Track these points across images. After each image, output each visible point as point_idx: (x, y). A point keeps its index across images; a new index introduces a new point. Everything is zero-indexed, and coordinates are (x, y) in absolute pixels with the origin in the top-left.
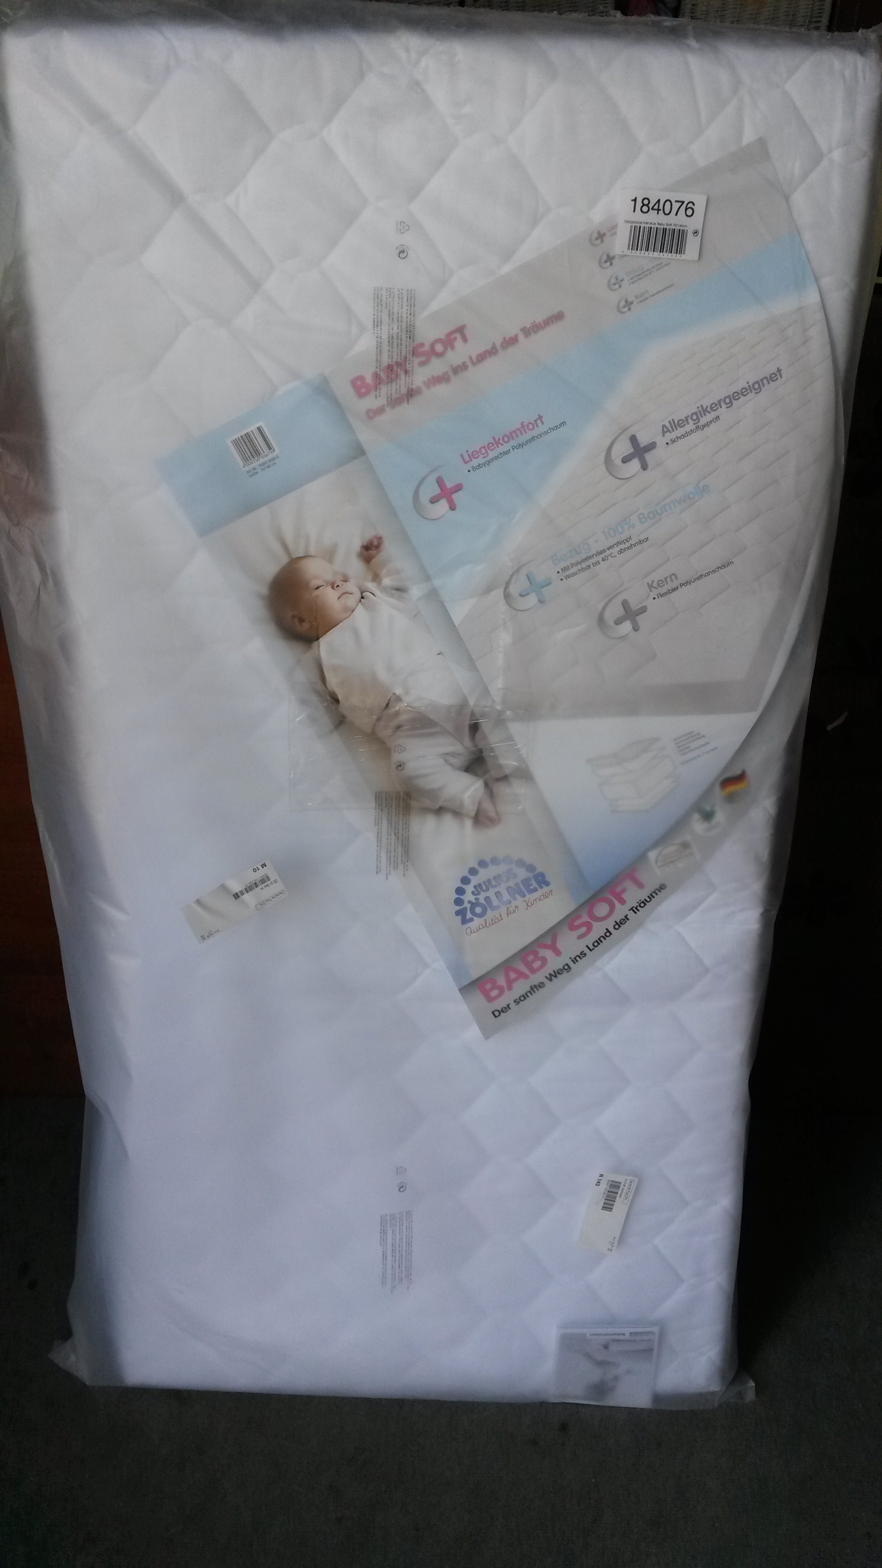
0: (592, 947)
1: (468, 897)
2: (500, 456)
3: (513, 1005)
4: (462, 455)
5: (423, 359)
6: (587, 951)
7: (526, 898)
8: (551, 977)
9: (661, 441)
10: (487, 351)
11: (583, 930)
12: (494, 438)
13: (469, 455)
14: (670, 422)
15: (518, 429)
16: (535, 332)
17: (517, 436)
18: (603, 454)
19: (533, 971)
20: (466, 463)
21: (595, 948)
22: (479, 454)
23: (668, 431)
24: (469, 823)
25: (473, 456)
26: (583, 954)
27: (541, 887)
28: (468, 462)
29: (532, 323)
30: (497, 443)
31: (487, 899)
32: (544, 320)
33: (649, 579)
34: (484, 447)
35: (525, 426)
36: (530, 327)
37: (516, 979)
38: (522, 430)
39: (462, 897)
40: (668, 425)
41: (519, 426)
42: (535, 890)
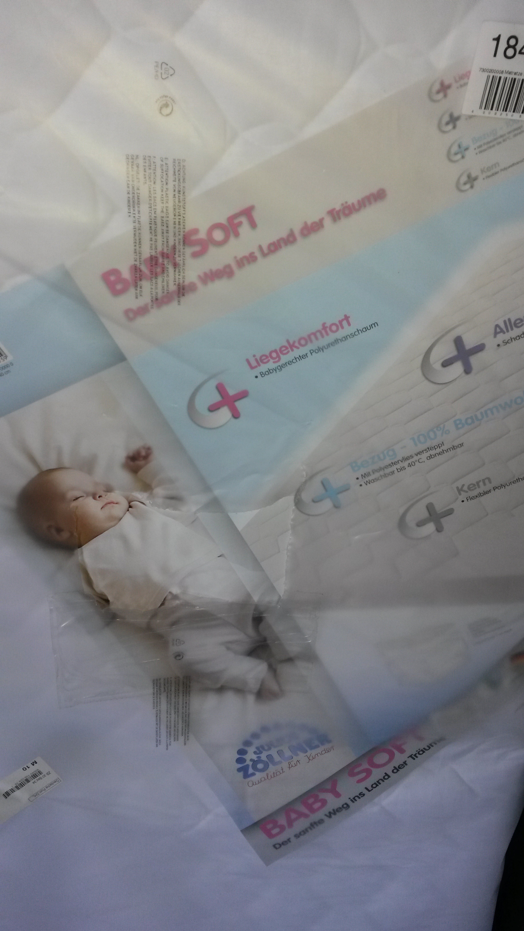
0: (370, 788)
1: (250, 756)
2: (294, 361)
3: (293, 839)
4: (248, 361)
5: (197, 248)
6: (365, 792)
7: (308, 754)
8: (330, 815)
9: (490, 342)
10: (282, 239)
11: (364, 775)
12: (288, 341)
13: (256, 360)
14: (505, 322)
15: (319, 331)
16: (347, 215)
17: (317, 339)
18: (421, 358)
19: (313, 811)
20: (252, 368)
21: (374, 789)
22: (269, 358)
23: (502, 331)
24: (251, 699)
25: (262, 360)
26: (362, 795)
27: (322, 744)
28: (256, 367)
29: (342, 205)
30: (292, 346)
31: (269, 757)
32: (359, 201)
33: (459, 484)
34: (275, 351)
35: (327, 327)
36: (340, 210)
37: (296, 819)
38: (323, 332)
39: (244, 757)
40: (502, 326)
41: (320, 327)
42: (317, 747)
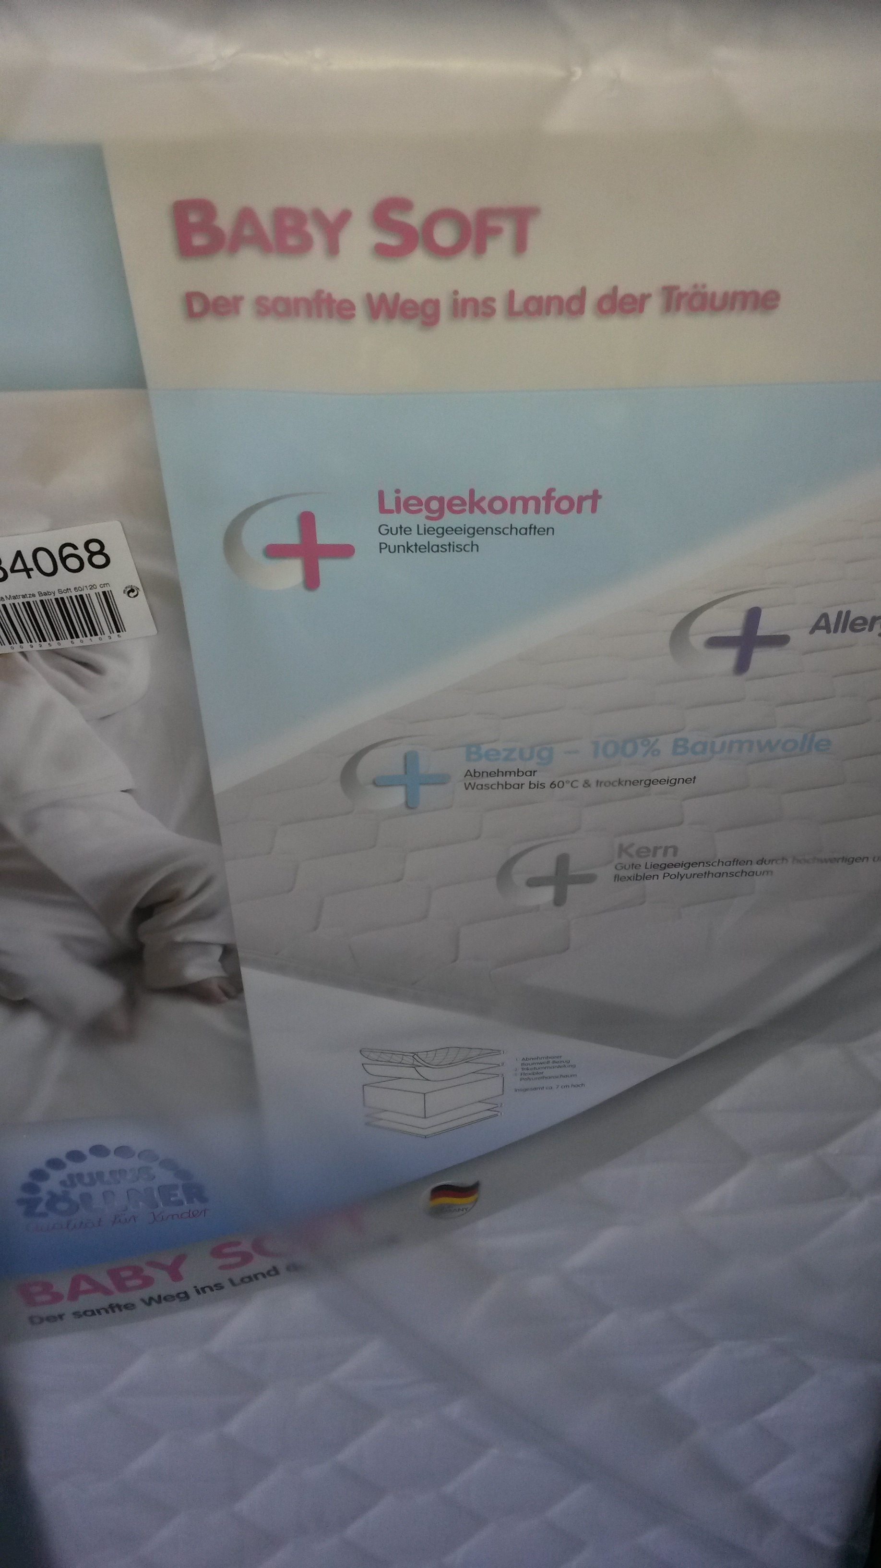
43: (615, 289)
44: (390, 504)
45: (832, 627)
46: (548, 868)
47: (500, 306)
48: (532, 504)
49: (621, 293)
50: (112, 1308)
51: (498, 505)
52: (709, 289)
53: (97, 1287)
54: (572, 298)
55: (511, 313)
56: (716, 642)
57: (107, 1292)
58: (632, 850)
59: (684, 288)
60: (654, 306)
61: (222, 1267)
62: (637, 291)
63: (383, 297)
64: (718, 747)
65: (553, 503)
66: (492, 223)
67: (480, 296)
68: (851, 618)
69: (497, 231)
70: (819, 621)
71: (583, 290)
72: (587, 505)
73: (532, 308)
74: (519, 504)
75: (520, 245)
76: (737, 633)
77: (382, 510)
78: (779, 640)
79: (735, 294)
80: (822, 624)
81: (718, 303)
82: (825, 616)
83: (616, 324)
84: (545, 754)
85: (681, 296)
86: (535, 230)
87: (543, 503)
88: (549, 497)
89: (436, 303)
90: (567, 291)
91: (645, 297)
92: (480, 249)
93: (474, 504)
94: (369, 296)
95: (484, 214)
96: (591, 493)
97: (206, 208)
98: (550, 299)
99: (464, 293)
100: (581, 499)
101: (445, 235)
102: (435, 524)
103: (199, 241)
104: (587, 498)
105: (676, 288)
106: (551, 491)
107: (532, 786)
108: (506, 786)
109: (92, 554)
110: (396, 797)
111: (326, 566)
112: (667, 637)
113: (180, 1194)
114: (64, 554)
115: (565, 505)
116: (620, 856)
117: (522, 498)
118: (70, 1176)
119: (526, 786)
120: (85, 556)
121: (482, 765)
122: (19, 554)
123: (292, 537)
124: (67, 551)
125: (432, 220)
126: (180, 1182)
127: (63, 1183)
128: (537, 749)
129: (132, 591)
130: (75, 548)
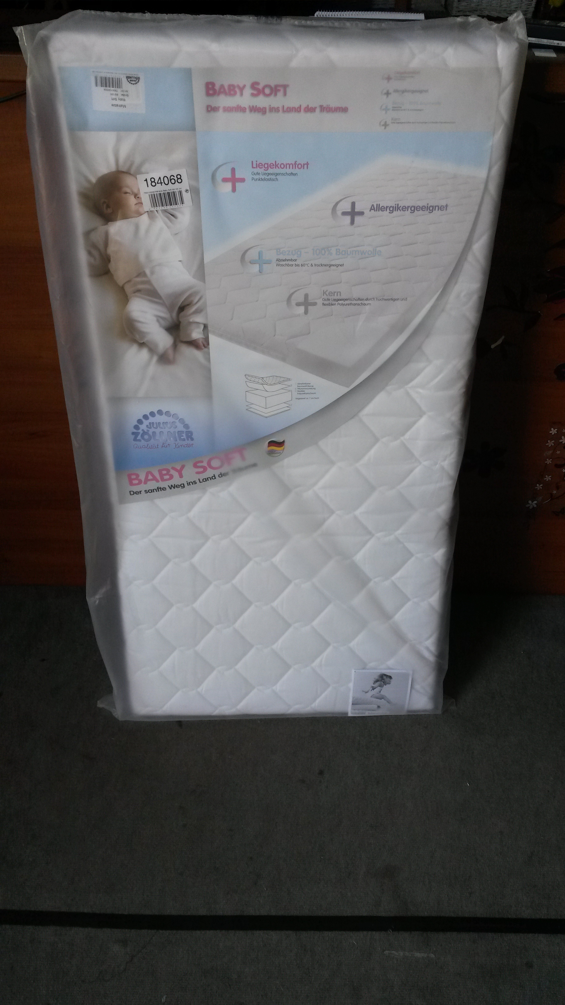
43: (308, 106)
44: (255, 166)
45: (376, 209)
46: (302, 299)
47: (281, 109)
48: (291, 166)
49: (310, 106)
50: (159, 489)
51: (282, 166)
52: (331, 106)
53: (155, 479)
54: (298, 107)
55: (284, 111)
56: (344, 214)
57: (158, 481)
58: (327, 293)
59: (324, 106)
60: (318, 110)
61: (198, 473)
62: (313, 106)
63: (253, 106)
64: (349, 253)
65: (297, 165)
66: (278, 88)
67: (276, 106)
68: (380, 207)
69: (279, 90)
70: (371, 208)
71: (301, 106)
72: (306, 166)
73: (289, 110)
74: (288, 166)
75: (285, 94)
76: (350, 210)
77: (253, 167)
78: (361, 213)
79: (337, 108)
80: (372, 208)
81: (333, 110)
82: (373, 205)
83: (309, 115)
84: (299, 253)
85: (324, 108)
86: (288, 90)
87: (294, 166)
88: (295, 164)
89: (265, 108)
90: (297, 106)
91: (315, 108)
92: (276, 95)
93: (276, 165)
94: (250, 106)
95: (276, 86)
96: (306, 163)
97: (213, 84)
98: (293, 108)
99: (272, 106)
100: (304, 164)
101: (267, 91)
102: (266, 172)
103: (211, 92)
104: (306, 164)
105: (323, 106)
106: (296, 162)
107: (296, 265)
108: (288, 265)
109: (178, 179)
110: (256, 268)
111: (238, 184)
112: (330, 211)
113: (184, 436)
114: (171, 178)
115: (300, 166)
116: (324, 295)
117: (288, 164)
118: (150, 423)
119: (294, 265)
120: (176, 179)
121: (281, 257)
122: (160, 178)
123: (229, 176)
124: (172, 177)
125: (264, 88)
126: (185, 430)
127: (147, 426)
128: (297, 251)
129: (187, 191)
130: (174, 176)
